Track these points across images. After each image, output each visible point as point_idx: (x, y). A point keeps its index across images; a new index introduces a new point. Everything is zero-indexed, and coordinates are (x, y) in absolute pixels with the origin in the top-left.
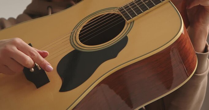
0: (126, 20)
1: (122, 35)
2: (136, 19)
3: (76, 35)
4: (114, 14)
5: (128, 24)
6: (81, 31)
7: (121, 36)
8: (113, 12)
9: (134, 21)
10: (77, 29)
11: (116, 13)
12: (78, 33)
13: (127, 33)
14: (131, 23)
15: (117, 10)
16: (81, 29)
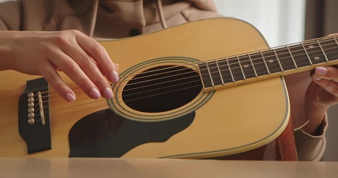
0: (204, 86)
1: (189, 109)
2: (220, 89)
3: (119, 85)
4: (190, 70)
5: (205, 93)
6: (130, 82)
7: (186, 110)
8: (190, 67)
9: (215, 91)
10: (126, 76)
11: (193, 69)
12: (125, 84)
13: (197, 108)
14: (210, 92)
15: (197, 65)
16: (130, 78)
